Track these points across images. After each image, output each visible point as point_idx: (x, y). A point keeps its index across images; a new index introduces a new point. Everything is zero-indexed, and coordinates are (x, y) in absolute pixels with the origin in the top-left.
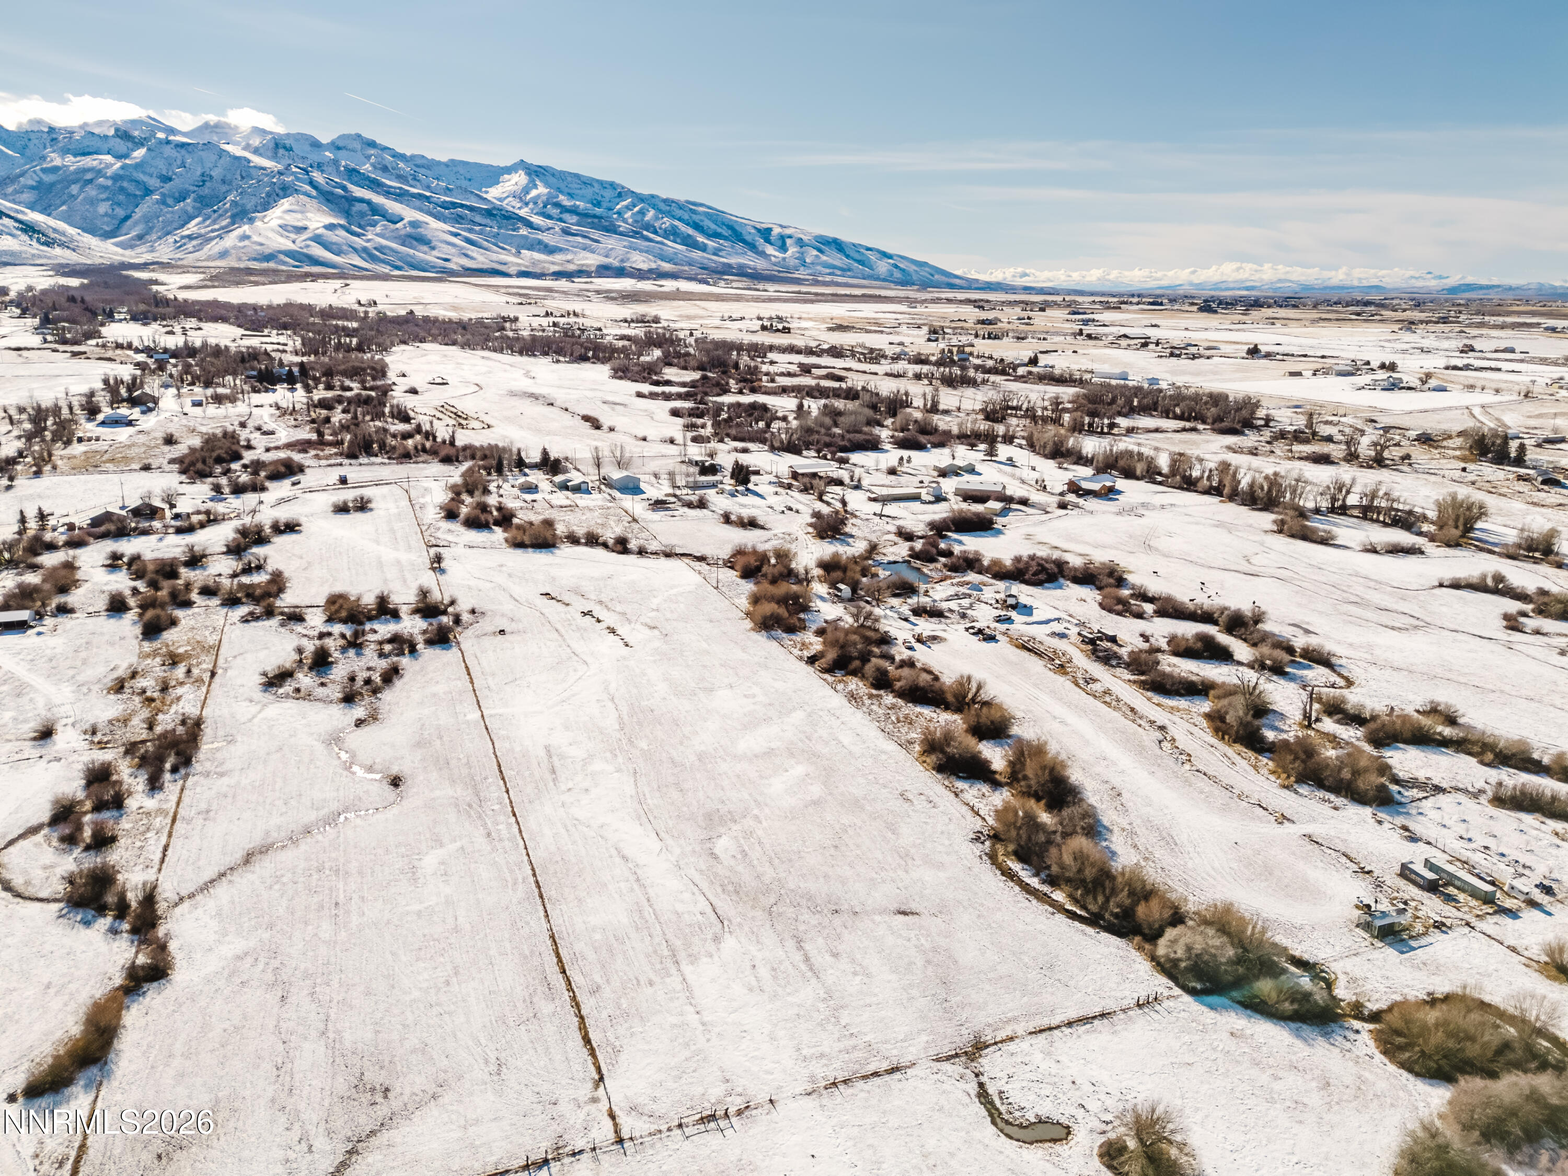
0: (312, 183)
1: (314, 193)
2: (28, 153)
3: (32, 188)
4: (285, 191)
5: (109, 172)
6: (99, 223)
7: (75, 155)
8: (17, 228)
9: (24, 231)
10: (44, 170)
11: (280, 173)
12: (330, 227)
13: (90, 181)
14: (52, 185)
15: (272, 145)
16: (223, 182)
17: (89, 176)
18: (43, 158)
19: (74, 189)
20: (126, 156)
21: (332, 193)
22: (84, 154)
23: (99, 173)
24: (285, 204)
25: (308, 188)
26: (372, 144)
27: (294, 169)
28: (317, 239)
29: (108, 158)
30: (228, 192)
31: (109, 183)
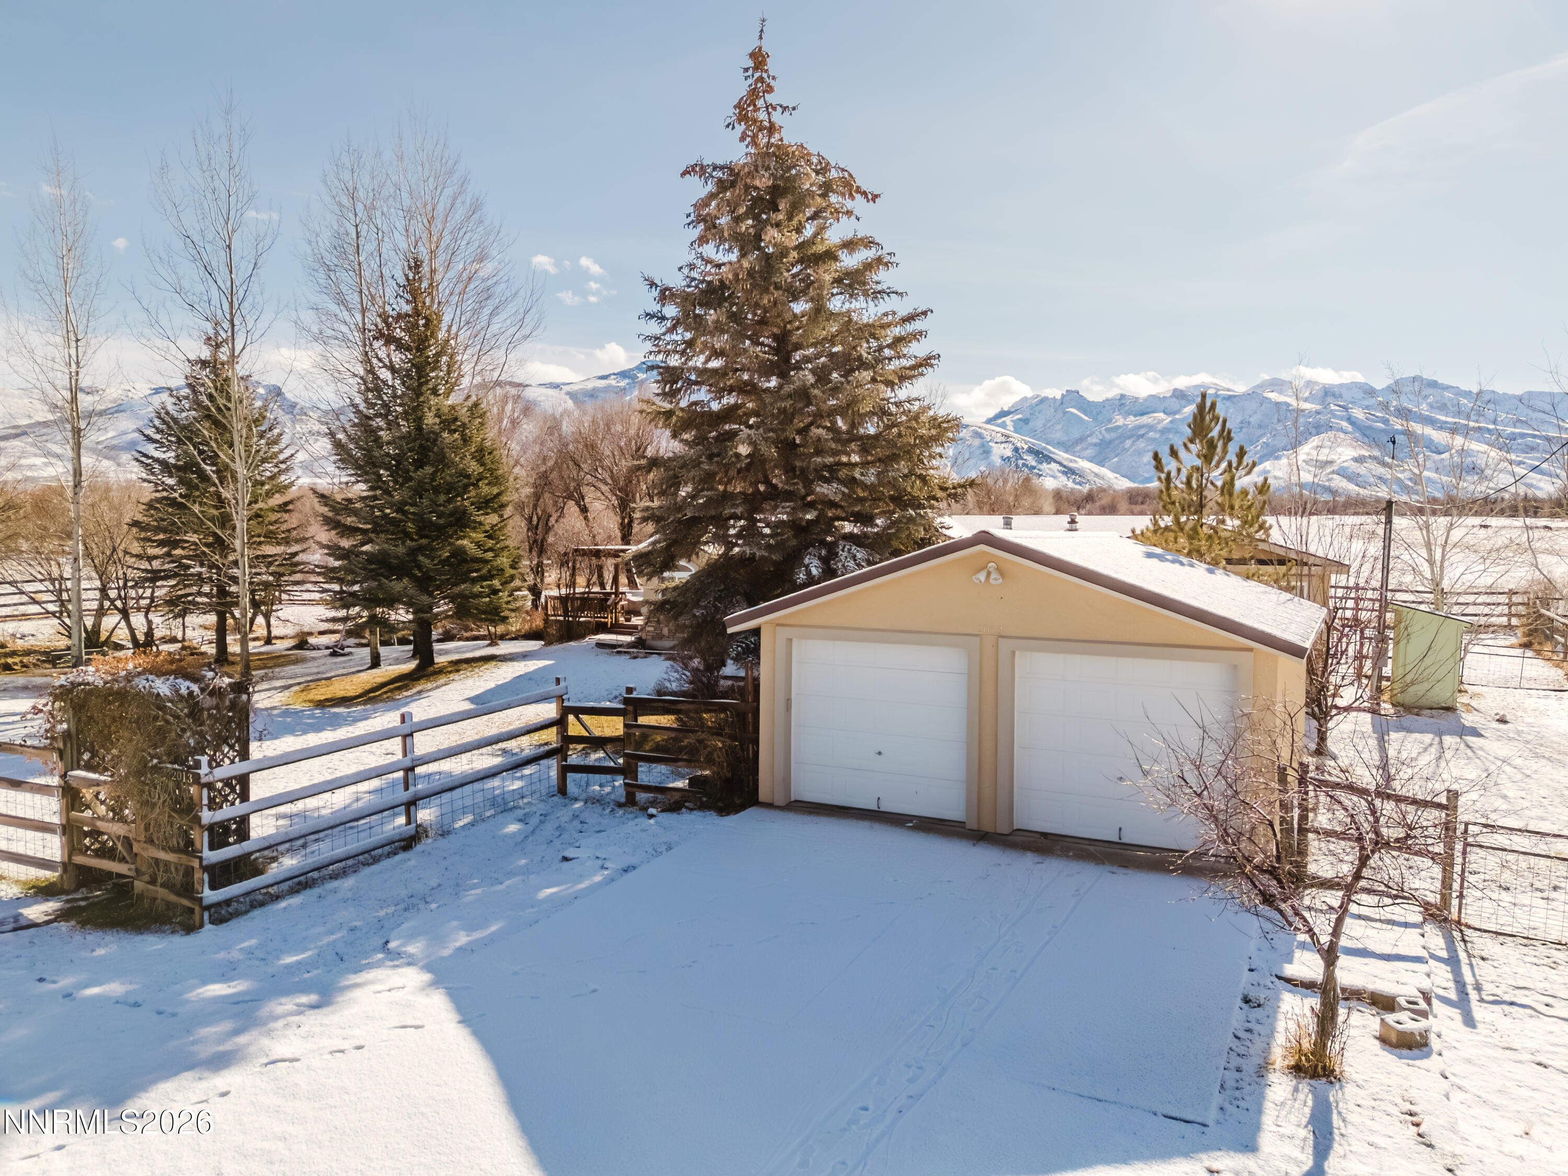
0: (1350, 420)
1: (1350, 428)
2: (1100, 418)
3: (1095, 445)
4: (1319, 428)
5: (1160, 427)
6: (1140, 471)
7: (1135, 416)
8: (1059, 471)
9: (1065, 473)
10: (1107, 430)
11: (1318, 413)
12: (1359, 460)
13: (1142, 436)
14: (1111, 441)
15: (1321, 394)
16: (1260, 427)
17: (1142, 432)
18: (1110, 421)
19: (1128, 443)
20: (1175, 413)
21: (1371, 428)
22: (1143, 414)
23: (1151, 428)
24: (1315, 441)
25: (1344, 424)
26: (1433, 384)
27: (1333, 407)
28: (1342, 473)
29: (1161, 415)
30: (1262, 436)
31: (1158, 435)
